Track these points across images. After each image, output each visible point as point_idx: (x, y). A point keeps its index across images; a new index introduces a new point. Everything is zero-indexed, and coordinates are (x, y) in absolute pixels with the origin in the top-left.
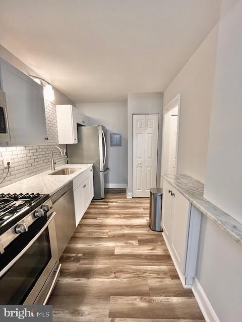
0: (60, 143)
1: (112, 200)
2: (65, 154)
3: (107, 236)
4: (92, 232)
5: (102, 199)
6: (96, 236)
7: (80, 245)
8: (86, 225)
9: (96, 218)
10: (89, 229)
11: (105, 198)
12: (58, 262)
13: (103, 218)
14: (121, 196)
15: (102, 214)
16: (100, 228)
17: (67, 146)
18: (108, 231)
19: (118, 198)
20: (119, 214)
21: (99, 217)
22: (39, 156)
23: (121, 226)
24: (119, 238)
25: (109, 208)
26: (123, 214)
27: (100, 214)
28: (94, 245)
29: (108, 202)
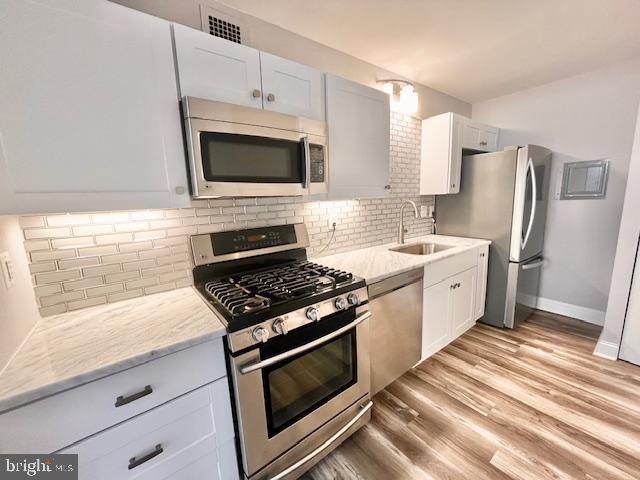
0: (421, 193)
1: (536, 342)
2: (431, 215)
3: (486, 415)
4: (453, 386)
5: (506, 328)
6: (459, 399)
7: (419, 395)
8: (446, 367)
9: (473, 364)
10: (450, 379)
11: (516, 329)
12: (369, 396)
13: (491, 370)
14: (573, 342)
15: (494, 361)
16: (477, 389)
17: (438, 199)
18: (493, 404)
19: (559, 343)
20: (545, 382)
21: (481, 365)
22: (379, 217)
23: (538, 413)
24: (516, 437)
25: (517, 355)
26: (557, 388)
27: (487, 358)
28: (447, 413)
29: (521, 342)
